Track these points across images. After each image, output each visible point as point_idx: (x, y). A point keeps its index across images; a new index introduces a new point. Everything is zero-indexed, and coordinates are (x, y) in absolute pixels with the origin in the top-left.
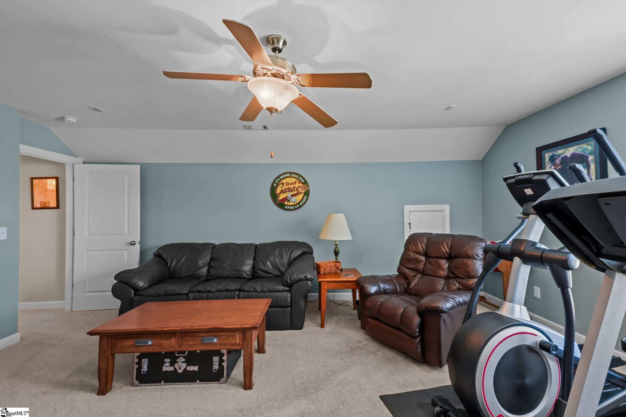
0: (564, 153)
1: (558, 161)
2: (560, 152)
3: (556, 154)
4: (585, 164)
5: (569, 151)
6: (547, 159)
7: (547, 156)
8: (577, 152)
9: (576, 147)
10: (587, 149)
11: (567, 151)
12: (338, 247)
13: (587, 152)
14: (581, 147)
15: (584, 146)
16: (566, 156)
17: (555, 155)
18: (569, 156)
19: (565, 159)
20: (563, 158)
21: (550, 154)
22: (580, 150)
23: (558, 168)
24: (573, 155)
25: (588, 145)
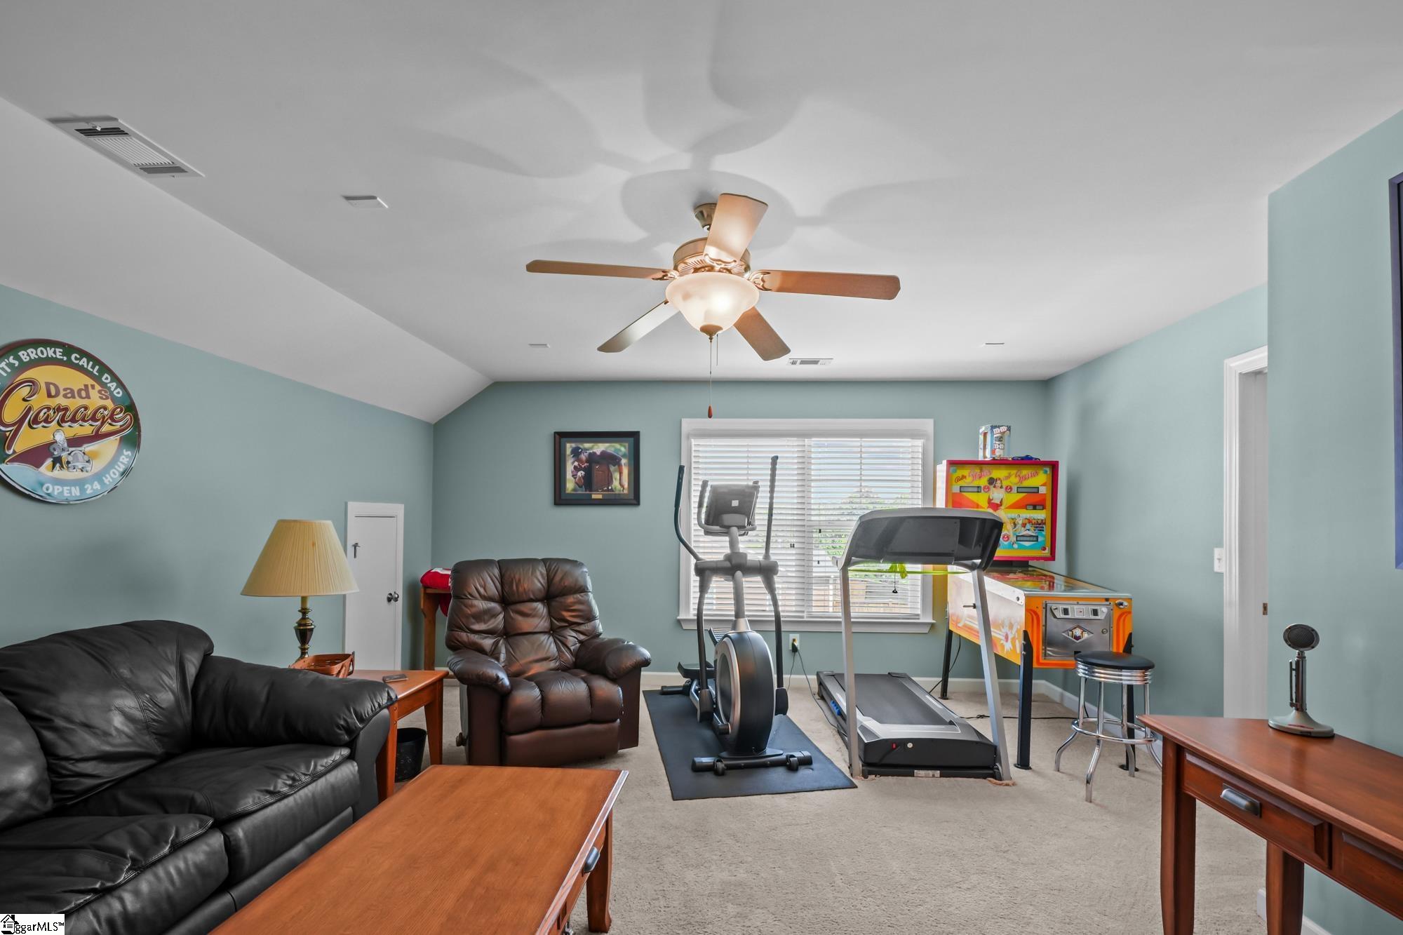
0: (592, 448)
1: (583, 457)
2: (587, 445)
3: (581, 446)
4: (617, 467)
5: (599, 448)
6: (568, 451)
7: (569, 447)
8: (609, 451)
9: (607, 445)
10: (620, 451)
11: (596, 447)
12: (309, 615)
13: (621, 453)
14: (613, 446)
15: (617, 446)
16: (595, 453)
17: (580, 448)
18: (598, 453)
19: (592, 455)
20: (590, 454)
21: (574, 445)
22: (613, 449)
23: (583, 466)
24: (604, 454)
25: (621, 445)
